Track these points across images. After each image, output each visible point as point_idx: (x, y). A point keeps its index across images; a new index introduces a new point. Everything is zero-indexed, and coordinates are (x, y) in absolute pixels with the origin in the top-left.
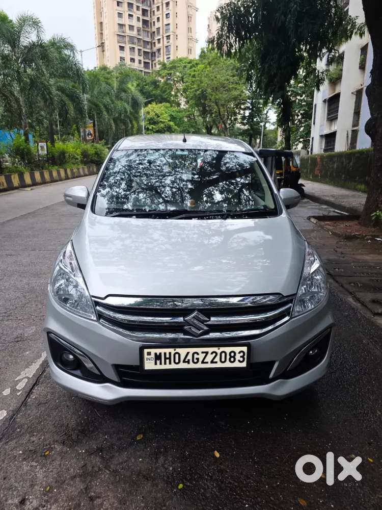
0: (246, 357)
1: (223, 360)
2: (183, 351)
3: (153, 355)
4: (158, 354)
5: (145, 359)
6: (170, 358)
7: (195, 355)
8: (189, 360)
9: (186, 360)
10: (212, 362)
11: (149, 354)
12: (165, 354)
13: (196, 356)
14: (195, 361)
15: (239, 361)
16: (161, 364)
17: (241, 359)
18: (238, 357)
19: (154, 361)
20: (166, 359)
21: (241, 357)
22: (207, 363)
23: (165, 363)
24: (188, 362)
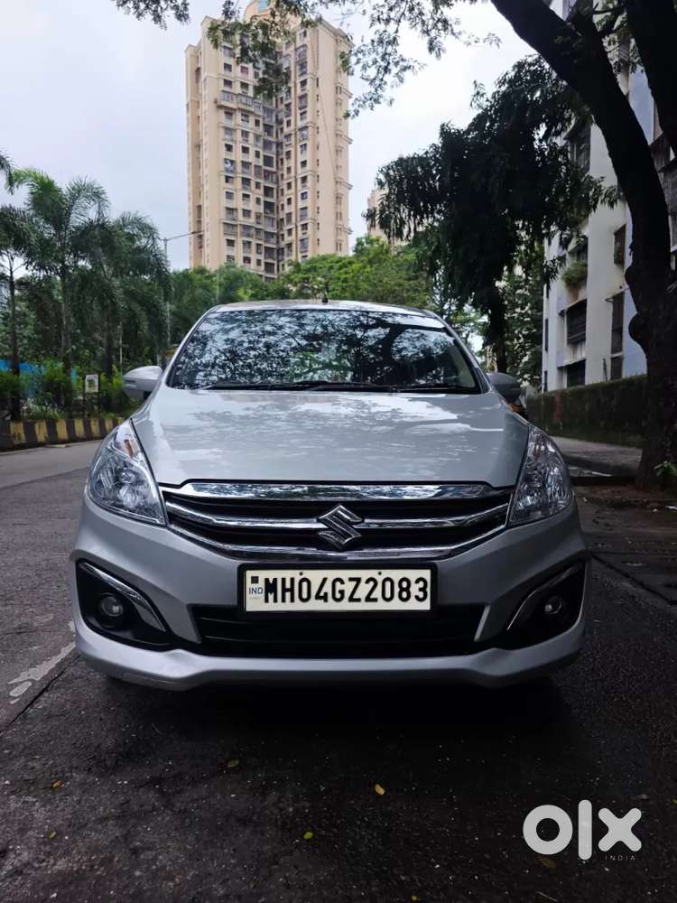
0: (428, 590)
1: (388, 595)
2: (315, 576)
3: (261, 584)
4: (271, 581)
5: (248, 590)
6: (292, 590)
7: (338, 584)
8: (326, 594)
9: (322, 594)
10: (368, 599)
11: (255, 580)
12: (284, 580)
13: (339, 586)
14: (338, 596)
15: (417, 597)
16: (275, 600)
17: (421, 595)
18: (415, 590)
19: (263, 596)
20: (284, 590)
21: (420, 590)
22: (359, 600)
23: (283, 600)
24: (325, 598)
